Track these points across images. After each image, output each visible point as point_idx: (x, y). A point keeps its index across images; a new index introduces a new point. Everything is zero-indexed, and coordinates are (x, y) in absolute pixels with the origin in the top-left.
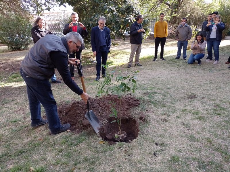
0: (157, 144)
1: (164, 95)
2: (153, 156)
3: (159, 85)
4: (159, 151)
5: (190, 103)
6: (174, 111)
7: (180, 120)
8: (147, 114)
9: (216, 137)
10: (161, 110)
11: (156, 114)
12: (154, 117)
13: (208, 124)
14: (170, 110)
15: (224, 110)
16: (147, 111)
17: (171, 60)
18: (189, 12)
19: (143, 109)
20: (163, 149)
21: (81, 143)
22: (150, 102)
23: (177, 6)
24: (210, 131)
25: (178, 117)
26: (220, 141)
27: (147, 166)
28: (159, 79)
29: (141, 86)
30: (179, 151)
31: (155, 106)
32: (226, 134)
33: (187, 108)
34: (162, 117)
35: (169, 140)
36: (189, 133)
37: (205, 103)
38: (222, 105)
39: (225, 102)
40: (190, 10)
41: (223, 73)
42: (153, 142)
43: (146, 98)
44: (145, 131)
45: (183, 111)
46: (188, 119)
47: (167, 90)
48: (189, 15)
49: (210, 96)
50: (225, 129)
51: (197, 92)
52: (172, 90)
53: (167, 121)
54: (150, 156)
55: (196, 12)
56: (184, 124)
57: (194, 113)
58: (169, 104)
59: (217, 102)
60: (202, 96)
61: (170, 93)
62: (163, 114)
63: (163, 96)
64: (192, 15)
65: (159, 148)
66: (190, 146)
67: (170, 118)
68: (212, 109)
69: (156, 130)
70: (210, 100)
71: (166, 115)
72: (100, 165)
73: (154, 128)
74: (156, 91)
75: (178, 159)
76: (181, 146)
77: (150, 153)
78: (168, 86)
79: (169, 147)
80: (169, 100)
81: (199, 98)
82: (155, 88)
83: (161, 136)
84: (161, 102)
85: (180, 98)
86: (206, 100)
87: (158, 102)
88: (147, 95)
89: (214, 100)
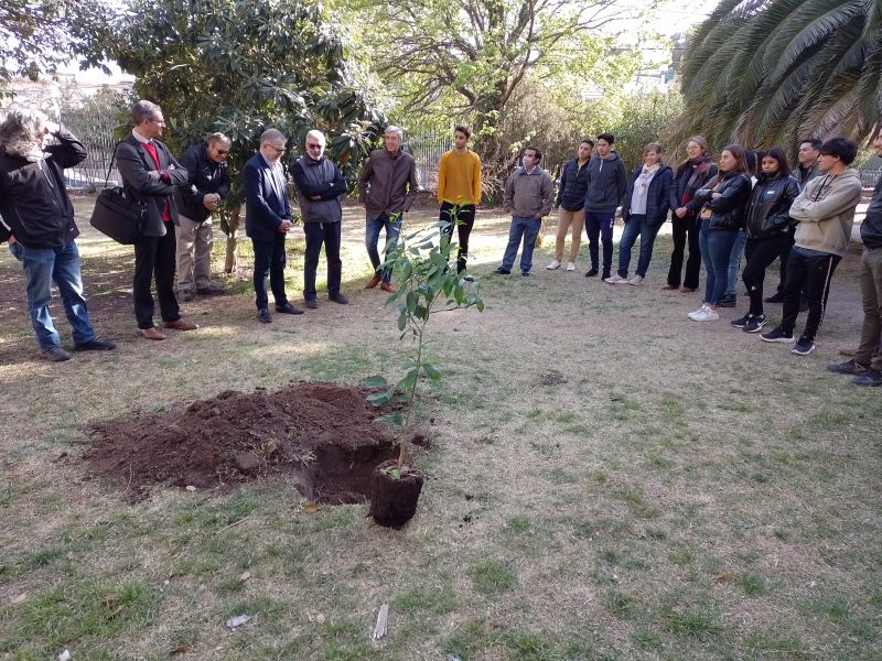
0: (469, 498)
1: (476, 378)
2: (463, 523)
3: (458, 350)
4: (477, 512)
5: (548, 396)
6: (507, 418)
7: (524, 439)
8: (433, 429)
9: (615, 469)
10: (470, 416)
11: (458, 428)
12: (456, 435)
13: (596, 442)
14: (497, 415)
15: (636, 407)
16: (432, 421)
17: (488, 278)
18: (535, 123)
19: (420, 418)
20: (488, 507)
21: (246, 515)
22: (437, 398)
23: (495, 101)
24: (601, 458)
25: (520, 431)
26: (625, 477)
27: (448, 545)
28: (456, 333)
29: (403, 356)
30: (529, 507)
31: (454, 408)
32: (638, 461)
33: (541, 407)
34: (477, 435)
35: (499, 484)
36: (550, 465)
37: (588, 393)
38: (630, 397)
39: (638, 391)
40: (536, 119)
41: (633, 316)
42: (459, 493)
43: (424, 387)
44: (433, 471)
45: (531, 416)
46: (546, 433)
47: (482, 365)
48: (534, 133)
49: (600, 378)
50: (637, 449)
51: (565, 368)
52: (497, 364)
53: (490, 442)
54: (455, 524)
55: (556, 125)
56: (535, 446)
57: (561, 420)
58: (493, 400)
59: (617, 390)
60: (581, 377)
61: (492, 371)
62: (477, 427)
63: (474, 383)
64: (541, 135)
65: (476, 505)
66: (554, 493)
67: (499, 434)
68: (605, 408)
69: (462, 466)
70: (599, 388)
71: (488, 429)
72: (318, 561)
73: (457, 461)
74: (452, 366)
75: (526, 522)
76: (532, 496)
77: (456, 518)
78: (485, 354)
79: (500, 501)
80: (492, 390)
81: (571, 384)
82: (447, 360)
83: (478, 477)
84: (469, 397)
85: (521, 383)
86: (589, 386)
87: (461, 396)
88: (427, 380)
89: (611, 386)
